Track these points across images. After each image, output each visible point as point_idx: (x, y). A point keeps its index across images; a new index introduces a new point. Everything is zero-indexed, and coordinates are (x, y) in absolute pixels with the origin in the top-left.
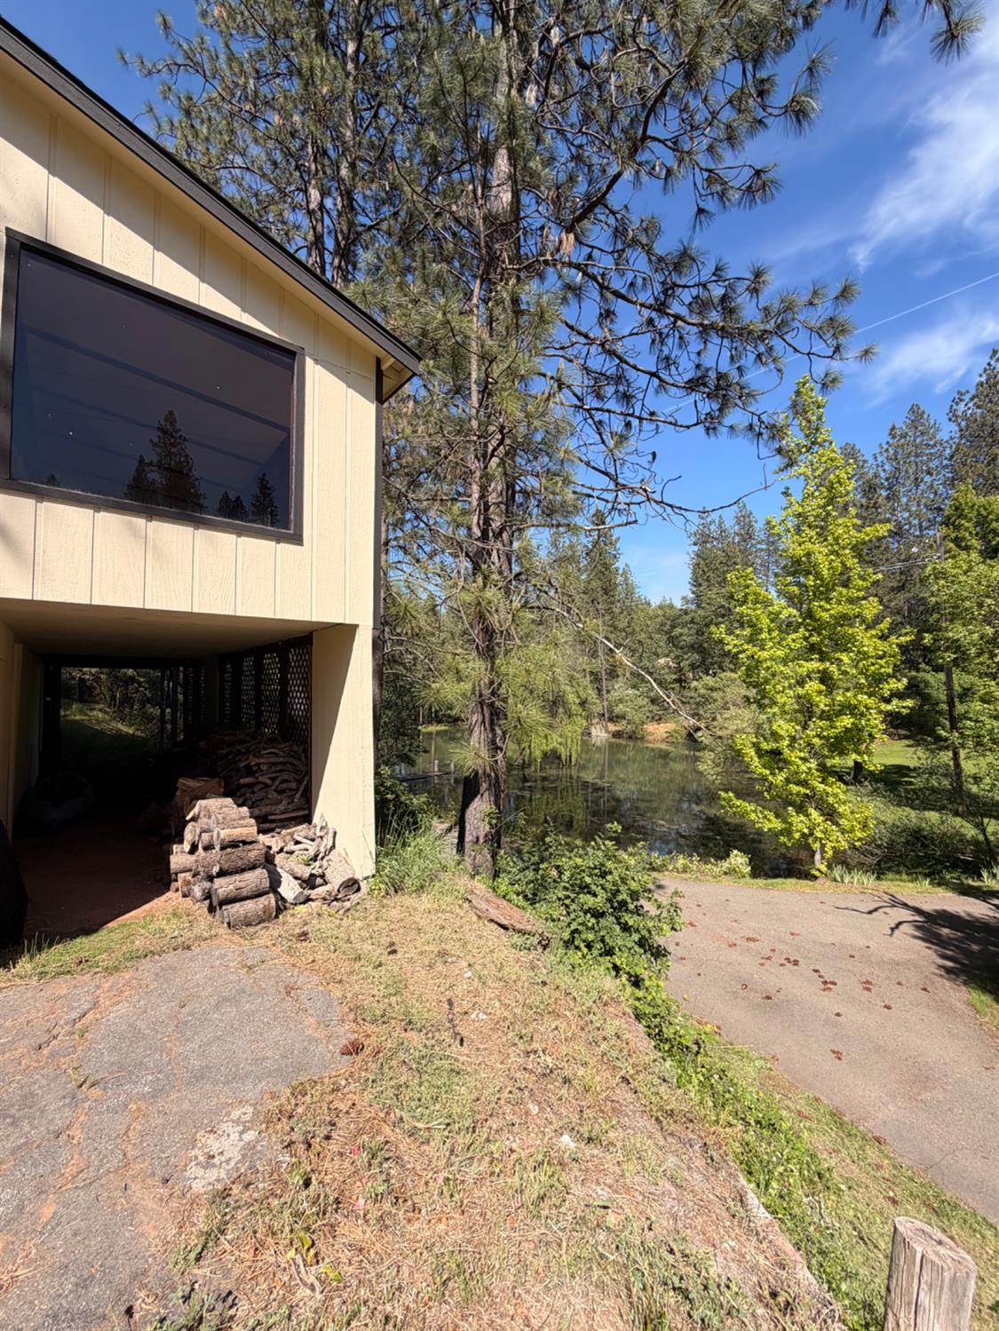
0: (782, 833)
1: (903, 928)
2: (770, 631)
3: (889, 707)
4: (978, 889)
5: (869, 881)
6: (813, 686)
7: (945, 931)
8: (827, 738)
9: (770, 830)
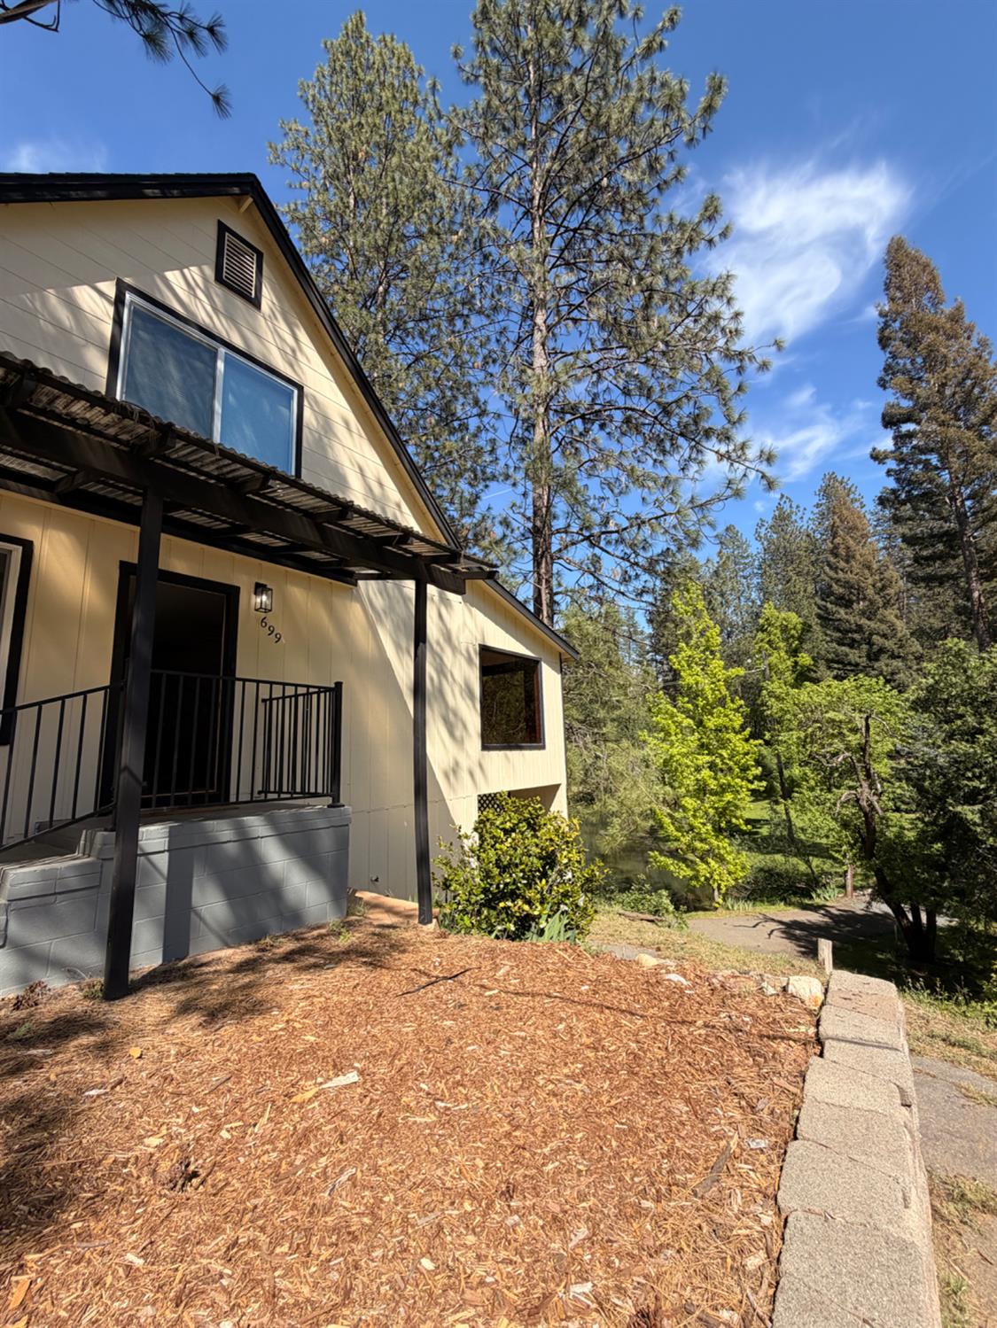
0: (691, 879)
1: (775, 933)
2: (676, 735)
3: (753, 787)
4: (812, 905)
5: (749, 906)
6: (706, 773)
7: (798, 932)
8: (716, 809)
9: (684, 877)
